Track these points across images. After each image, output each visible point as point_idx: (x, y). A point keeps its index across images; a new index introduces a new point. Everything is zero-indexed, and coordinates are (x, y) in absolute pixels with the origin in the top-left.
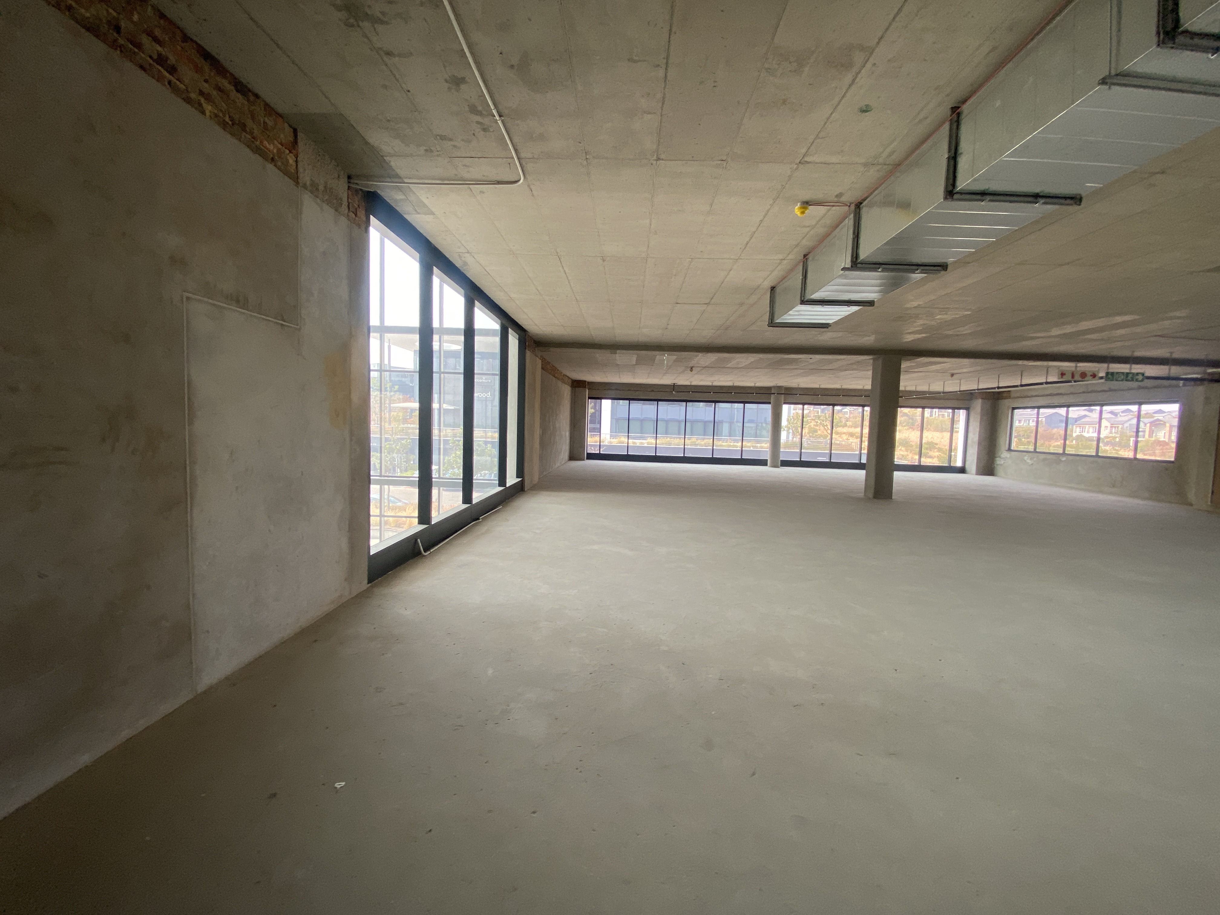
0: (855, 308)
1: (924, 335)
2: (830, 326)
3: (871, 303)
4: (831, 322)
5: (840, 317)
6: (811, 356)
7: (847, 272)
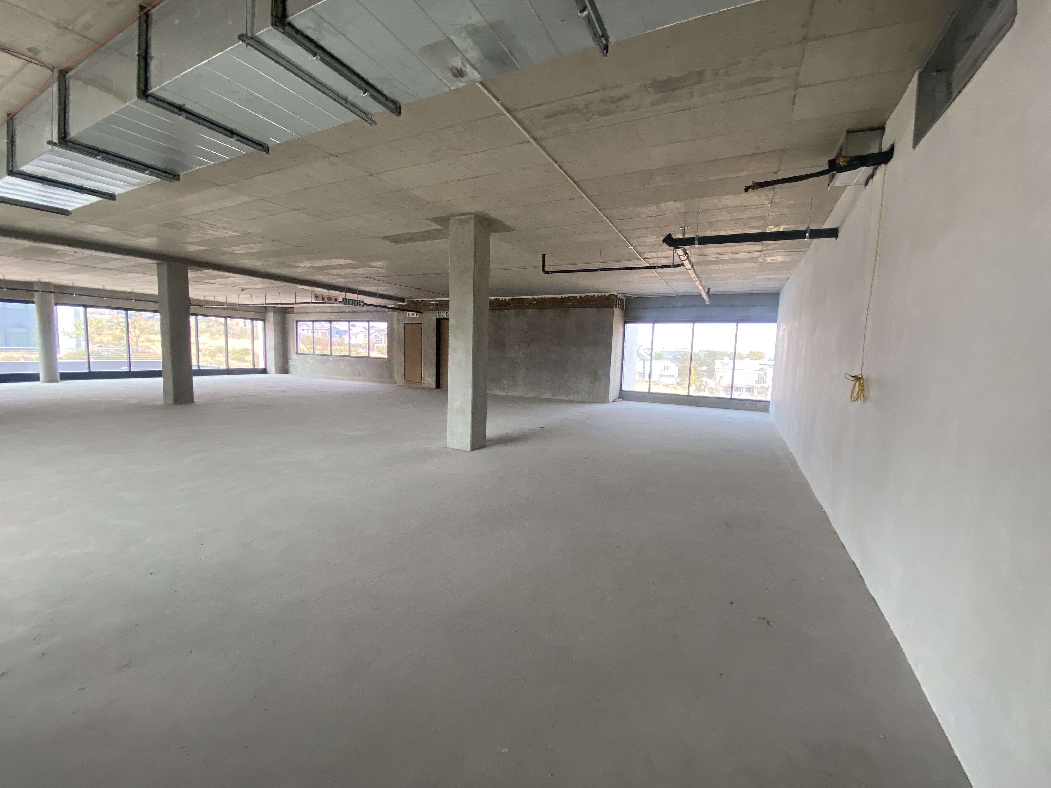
0: (94, 199)
1: (204, 248)
2: (71, 213)
3: (111, 197)
4: (69, 209)
5: (79, 206)
6: (74, 249)
7: (56, 149)
